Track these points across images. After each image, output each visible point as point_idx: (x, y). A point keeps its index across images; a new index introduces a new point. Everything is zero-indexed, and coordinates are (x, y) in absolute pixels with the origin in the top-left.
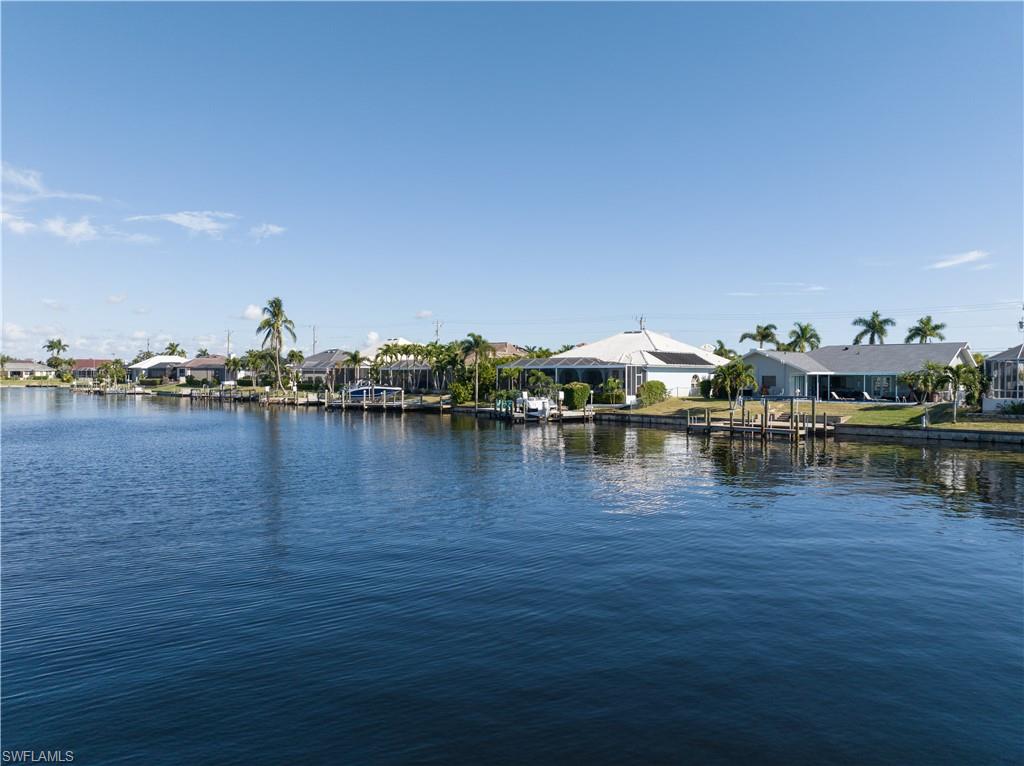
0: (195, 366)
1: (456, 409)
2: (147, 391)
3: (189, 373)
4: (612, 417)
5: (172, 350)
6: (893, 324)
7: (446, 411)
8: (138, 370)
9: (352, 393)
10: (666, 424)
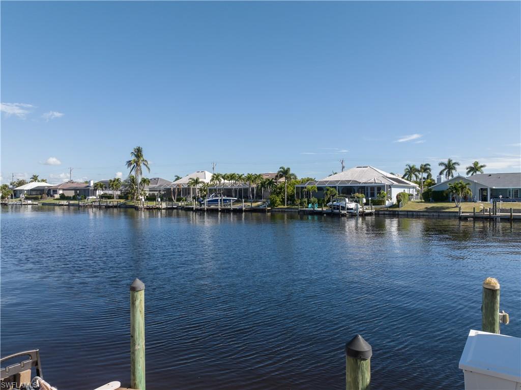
0: (65, 188)
1: (273, 210)
2: (34, 203)
3: (61, 192)
4: (386, 212)
5: (35, 178)
6: (458, 164)
7: (269, 211)
8: (21, 191)
9: (208, 201)
10: (423, 215)
